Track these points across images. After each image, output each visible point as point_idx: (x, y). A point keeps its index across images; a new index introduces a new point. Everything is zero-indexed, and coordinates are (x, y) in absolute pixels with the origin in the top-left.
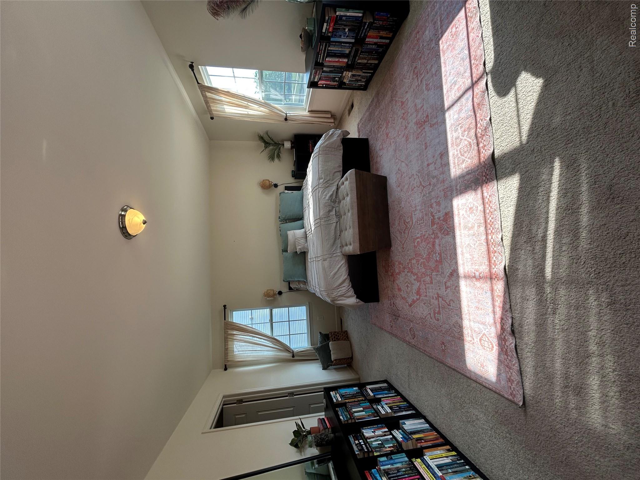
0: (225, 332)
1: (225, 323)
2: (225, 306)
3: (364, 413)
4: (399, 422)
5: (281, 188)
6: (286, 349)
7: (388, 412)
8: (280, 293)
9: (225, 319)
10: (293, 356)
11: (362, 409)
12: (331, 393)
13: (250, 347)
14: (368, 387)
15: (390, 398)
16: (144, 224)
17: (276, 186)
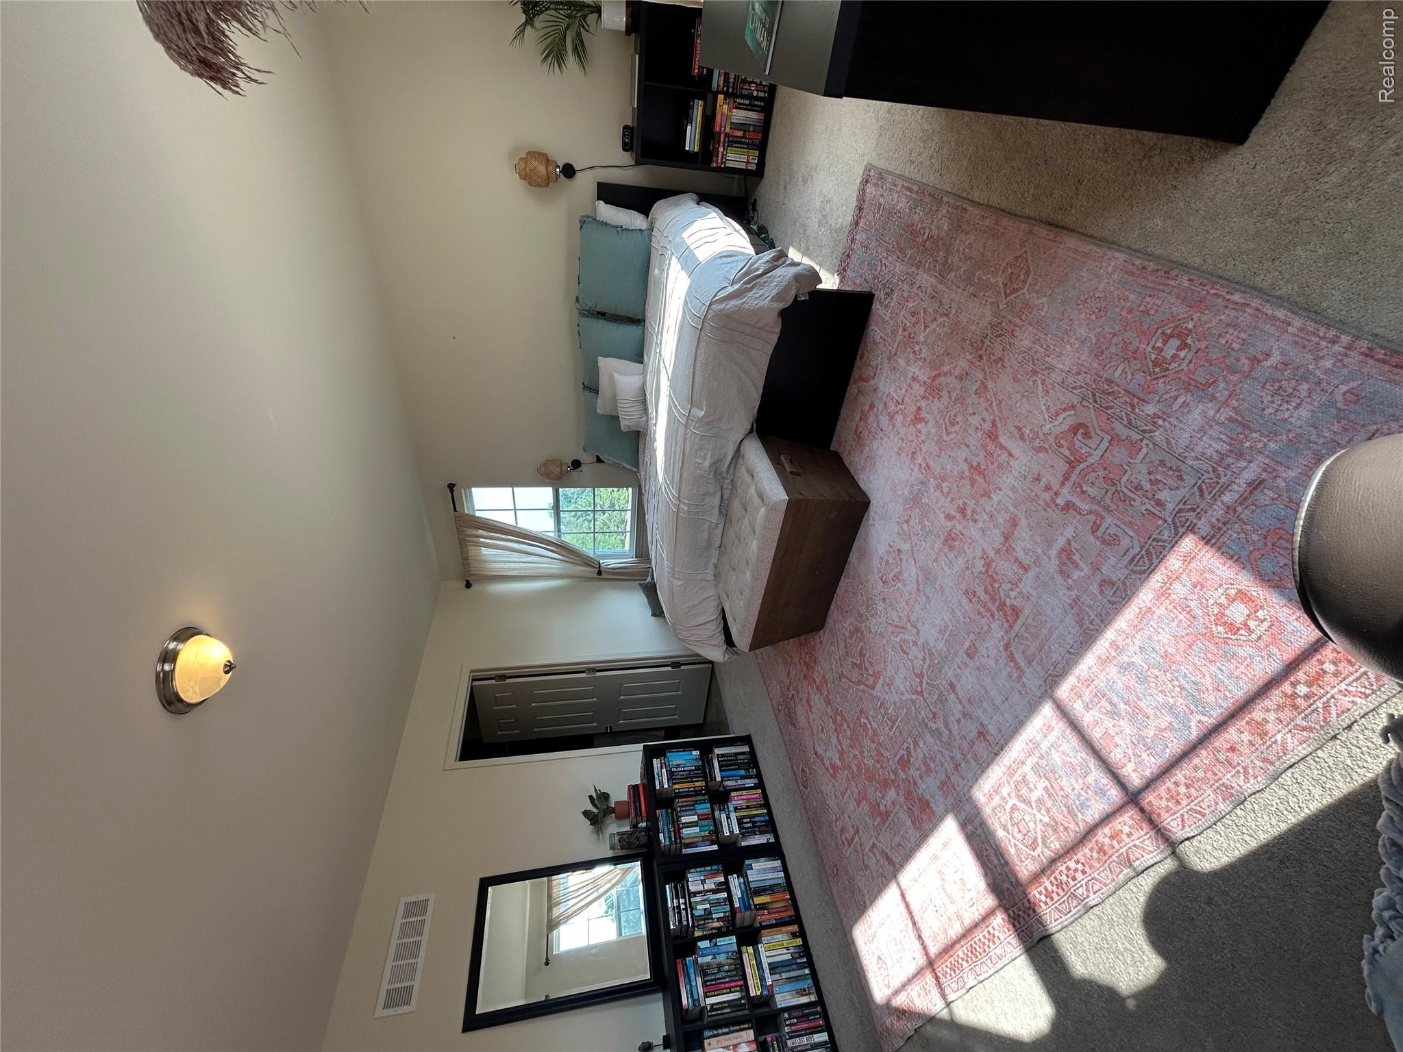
0: (459, 532)
1: (455, 517)
2: (451, 487)
3: (697, 829)
4: (744, 862)
5: (585, 184)
6: (586, 561)
7: (735, 832)
8: (576, 464)
9: (455, 510)
10: (600, 573)
11: (695, 818)
12: (655, 761)
13: (515, 557)
14: (718, 751)
15: (744, 793)
16: (227, 672)
17: (569, 171)
